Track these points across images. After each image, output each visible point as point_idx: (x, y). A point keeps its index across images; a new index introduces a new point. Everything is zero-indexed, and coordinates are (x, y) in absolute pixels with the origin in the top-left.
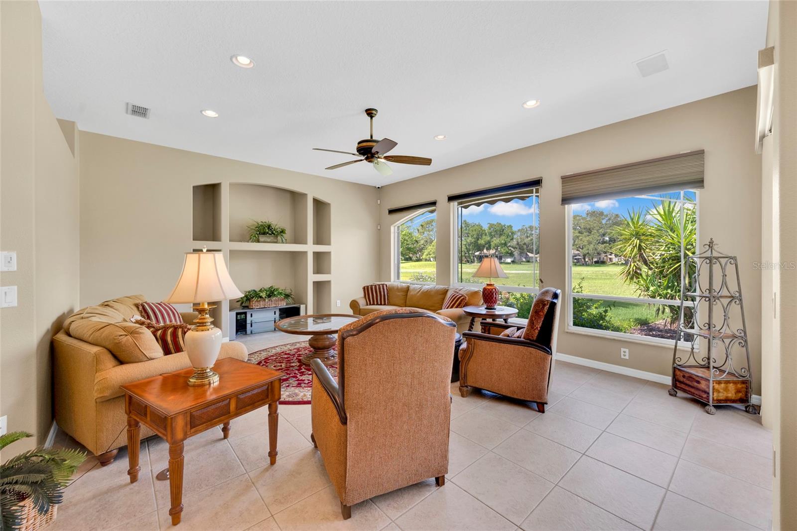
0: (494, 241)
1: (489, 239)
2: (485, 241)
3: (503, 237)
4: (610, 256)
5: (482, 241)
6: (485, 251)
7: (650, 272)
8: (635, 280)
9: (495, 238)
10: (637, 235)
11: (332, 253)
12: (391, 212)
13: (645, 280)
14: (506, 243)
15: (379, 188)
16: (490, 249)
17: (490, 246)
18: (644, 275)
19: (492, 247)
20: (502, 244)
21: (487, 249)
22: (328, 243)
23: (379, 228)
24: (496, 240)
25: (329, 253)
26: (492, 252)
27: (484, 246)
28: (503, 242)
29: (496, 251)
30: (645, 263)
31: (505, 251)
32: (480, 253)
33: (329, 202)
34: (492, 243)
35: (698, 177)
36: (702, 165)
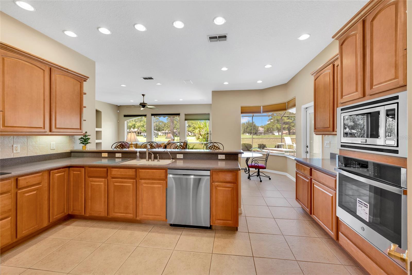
0: (137, 124)
1: (134, 123)
2: (132, 124)
3: (142, 122)
4: (188, 133)
5: (130, 124)
6: (132, 129)
7: (202, 138)
8: (198, 139)
9: (137, 123)
10: (199, 128)
11: (102, 131)
12: (125, 116)
13: (201, 139)
14: (143, 125)
15: (119, 106)
16: (135, 128)
17: (135, 127)
18: (200, 138)
19: (136, 127)
20: (142, 126)
21: (133, 128)
22: (101, 127)
23: (118, 121)
24: (138, 124)
25: (101, 131)
26: (136, 130)
27: (131, 127)
28: (142, 125)
29: (138, 130)
30: (201, 135)
31: (143, 130)
32: (129, 130)
33: (101, 111)
34: (136, 125)
35: (208, 118)
36: (209, 116)
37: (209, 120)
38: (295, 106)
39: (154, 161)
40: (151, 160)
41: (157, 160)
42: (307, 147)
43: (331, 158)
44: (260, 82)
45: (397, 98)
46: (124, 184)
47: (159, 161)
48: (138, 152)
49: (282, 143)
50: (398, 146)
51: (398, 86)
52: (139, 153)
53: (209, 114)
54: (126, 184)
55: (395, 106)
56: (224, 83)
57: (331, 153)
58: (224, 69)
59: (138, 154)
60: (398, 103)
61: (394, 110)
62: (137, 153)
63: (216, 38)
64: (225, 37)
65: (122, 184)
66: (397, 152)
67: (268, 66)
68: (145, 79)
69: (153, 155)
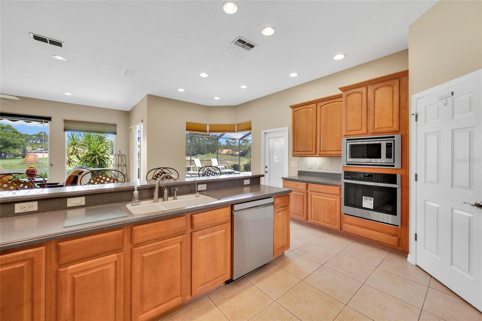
35: (115, 132)
36: (116, 129)
37: (116, 135)
38: (251, 129)
39: (167, 200)
40: (162, 199)
41: (173, 198)
42: (266, 167)
43: (298, 175)
44: (217, 98)
45: (394, 137)
46: (165, 249)
47: (177, 199)
48: (136, 189)
49: (191, 165)
50: (394, 163)
51: (394, 131)
52: (138, 190)
53: (115, 125)
54: (169, 248)
55: (392, 142)
56: (179, 90)
57: (298, 171)
58: (204, 75)
59: (136, 192)
60: (394, 140)
61: (391, 143)
62: (134, 190)
63: (244, 42)
64: (252, 46)
65: (161, 250)
66: (394, 166)
67: (244, 87)
68: (36, 38)
69: (166, 191)
